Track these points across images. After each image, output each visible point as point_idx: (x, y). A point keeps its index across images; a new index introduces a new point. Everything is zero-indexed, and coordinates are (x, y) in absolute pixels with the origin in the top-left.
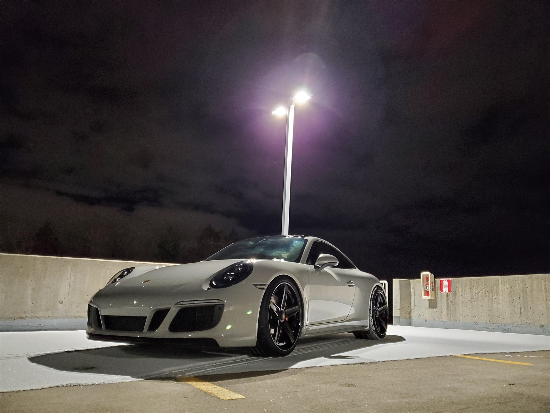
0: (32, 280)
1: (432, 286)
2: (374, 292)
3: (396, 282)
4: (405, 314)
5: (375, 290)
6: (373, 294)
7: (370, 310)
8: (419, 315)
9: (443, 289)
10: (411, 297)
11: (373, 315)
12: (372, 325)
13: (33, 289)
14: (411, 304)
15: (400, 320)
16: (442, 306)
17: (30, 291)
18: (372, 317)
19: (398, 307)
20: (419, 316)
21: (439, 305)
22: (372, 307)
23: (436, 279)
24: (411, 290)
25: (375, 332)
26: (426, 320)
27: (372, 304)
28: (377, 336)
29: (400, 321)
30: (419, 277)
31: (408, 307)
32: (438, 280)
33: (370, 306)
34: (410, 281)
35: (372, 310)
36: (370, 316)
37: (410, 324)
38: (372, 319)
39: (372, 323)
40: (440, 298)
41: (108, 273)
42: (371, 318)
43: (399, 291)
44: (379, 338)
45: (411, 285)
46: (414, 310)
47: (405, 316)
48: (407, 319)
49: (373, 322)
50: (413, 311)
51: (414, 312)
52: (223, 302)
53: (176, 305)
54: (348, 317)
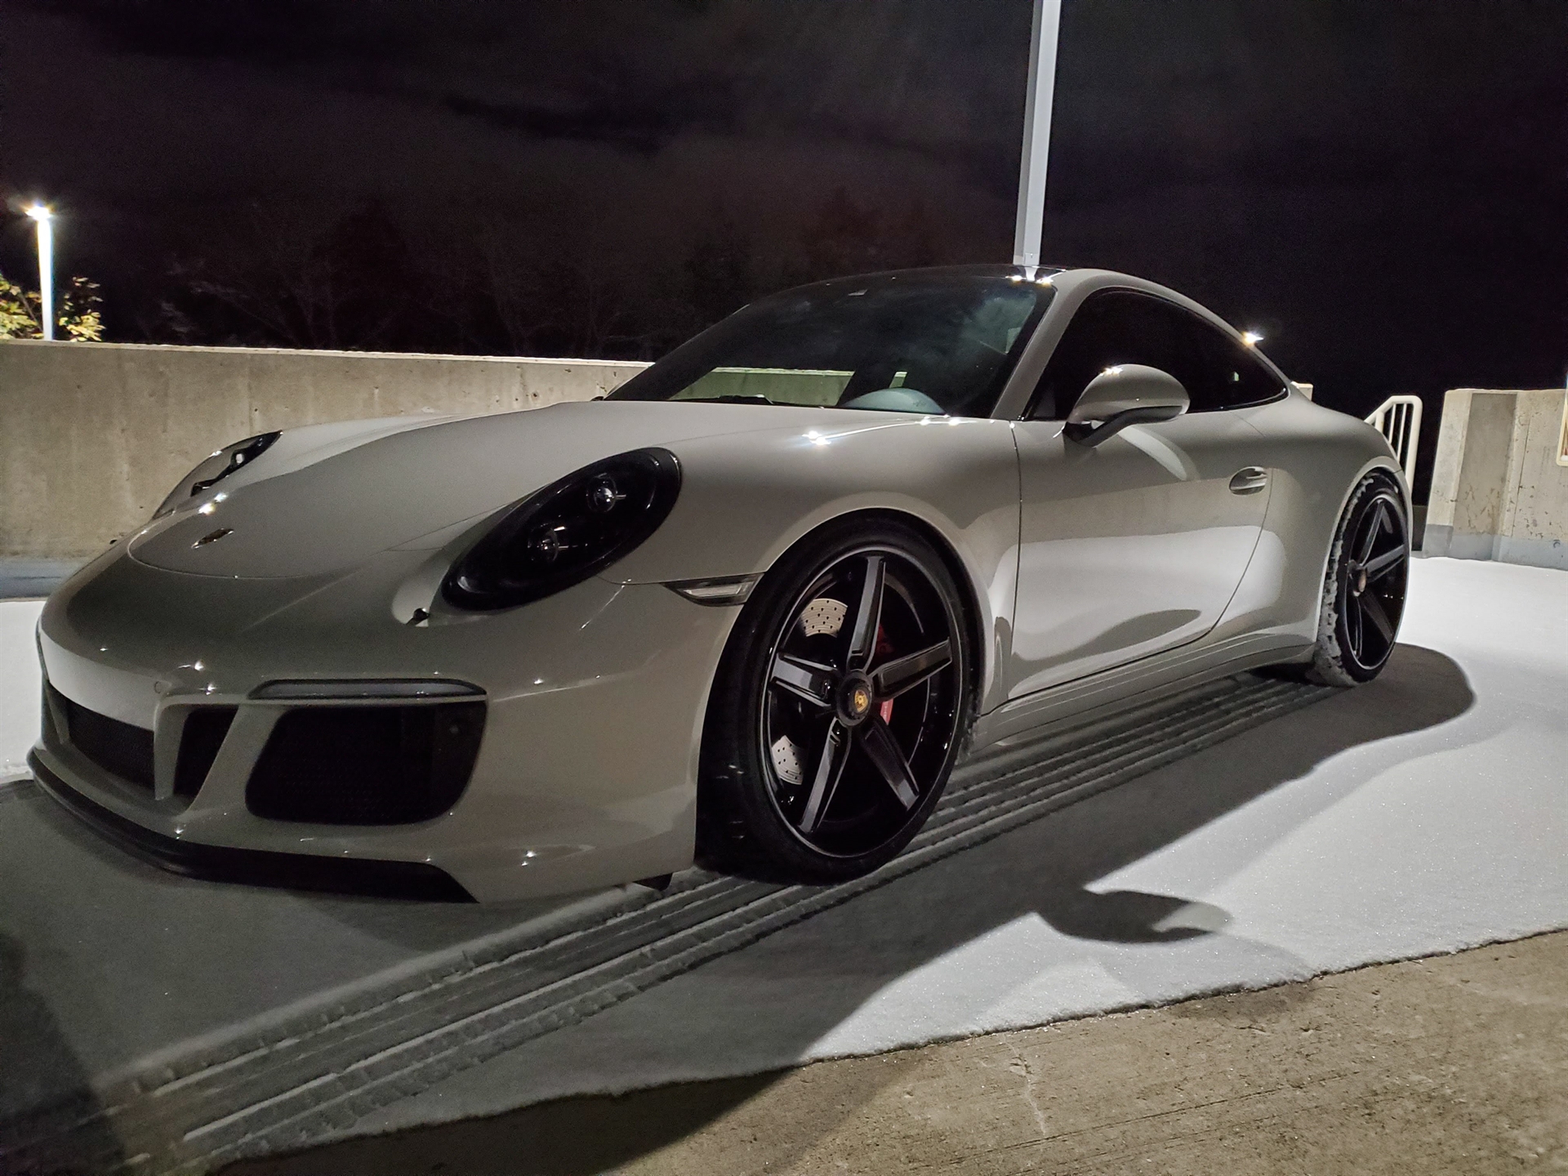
0: (123, 430)
2: (1355, 501)
3: (1457, 403)
4: (1473, 518)
5: (1363, 489)
6: (1351, 508)
7: (1328, 576)
8: (1530, 521)
10: (1507, 457)
11: (1336, 597)
12: (1330, 637)
13: (134, 462)
14: (1503, 480)
15: (1454, 538)
17: (126, 468)
18: (1332, 606)
19: (1452, 494)
20: (1531, 526)
22: (1336, 566)
24: (1516, 427)
25: (1341, 663)
26: (1557, 542)
27: (1338, 553)
28: (1348, 679)
29: (1450, 539)
30: (1557, 386)
31: (1492, 490)
33: (1331, 562)
34: (1516, 396)
35: (1337, 580)
36: (1327, 601)
37: (1488, 557)
38: (1332, 613)
39: (1330, 630)
41: (376, 396)
42: (1328, 610)
43: (1465, 433)
44: (1355, 683)
45: (1518, 412)
46: (1511, 502)
47: (1474, 523)
48: (1478, 533)
49: (1334, 625)
50: (1508, 505)
51: (1513, 511)
52: (485, 693)
53: (256, 694)
54: (1218, 625)
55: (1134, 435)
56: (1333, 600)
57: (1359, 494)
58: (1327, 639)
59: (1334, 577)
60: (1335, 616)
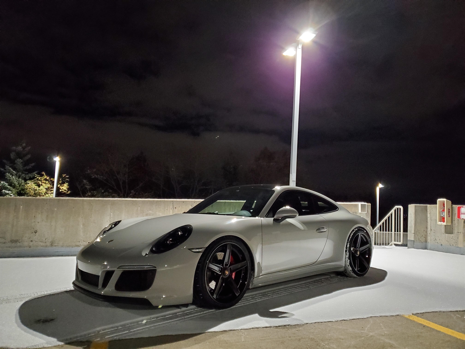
0: (82, 218)
1: (449, 212)
2: (352, 234)
3: (412, 208)
4: (420, 238)
5: (355, 231)
6: (351, 236)
7: (346, 251)
8: (435, 239)
9: (461, 216)
10: (427, 222)
11: (349, 256)
12: (348, 265)
13: (84, 225)
14: (427, 228)
15: (415, 243)
16: (458, 232)
17: (82, 226)
18: (348, 258)
19: (413, 232)
20: (435, 240)
21: (455, 231)
22: (348, 249)
23: (454, 206)
24: (428, 214)
25: (352, 272)
26: (442, 245)
27: (348, 246)
28: (355, 276)
29: (414, 244)
30: (435, 203)
31: (424, 231)
32: (456, 207)
33: (346, 248)
34: (427, 206)
35: (349, 252)
37: (426, 248)
39: (348, 264)
40: (457, 225)
43: (414, 216)
44: (358, 277)
45: (428, 210)
46: (430, 234)
47: (420, 239)
48: (422, 242)
49: (349, 262)
50: (429, 235)
51: (430, 236)
52: (156, 267)
53: (118, 268)
54: (318, 261)
55: (289, 220)
56: (348, 257)
57: (353, 232)
58: (348, 266)
59: (348, 251)
60: (349, 261)
